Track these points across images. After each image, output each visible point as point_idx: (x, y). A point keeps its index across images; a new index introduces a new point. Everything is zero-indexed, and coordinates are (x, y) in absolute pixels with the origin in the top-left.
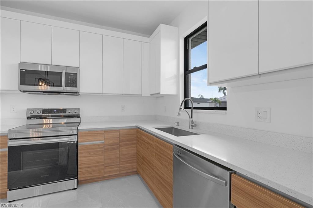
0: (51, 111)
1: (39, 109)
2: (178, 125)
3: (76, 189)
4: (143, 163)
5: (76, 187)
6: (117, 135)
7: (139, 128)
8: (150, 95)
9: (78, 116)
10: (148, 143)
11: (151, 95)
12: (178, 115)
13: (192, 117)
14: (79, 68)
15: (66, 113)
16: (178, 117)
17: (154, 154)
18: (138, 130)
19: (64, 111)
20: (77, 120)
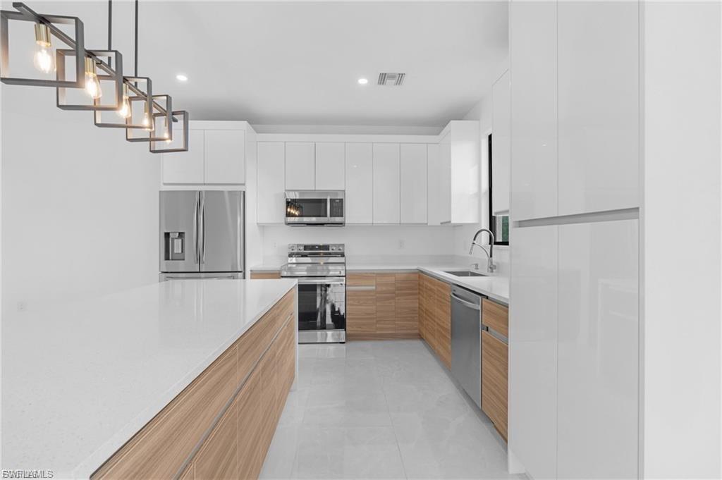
0: (312, 247)
1: (300, 245)
2: (477, 269)
3: (344, 343)
4: (426, 319)
5: (343, 341)
6: (392, 279)
7: (422, 272)
8: (439, 224)
9: (343, 255)
10: (431, 290)
11: (442, 223)
12: (470, 253)
13: (491, 256)
14: (344, 191)
15: (329, 250)
16: (469, 255)
17: (436, 301)
18: (420, 274)
19: (326, 247)
20: (341, 260)
